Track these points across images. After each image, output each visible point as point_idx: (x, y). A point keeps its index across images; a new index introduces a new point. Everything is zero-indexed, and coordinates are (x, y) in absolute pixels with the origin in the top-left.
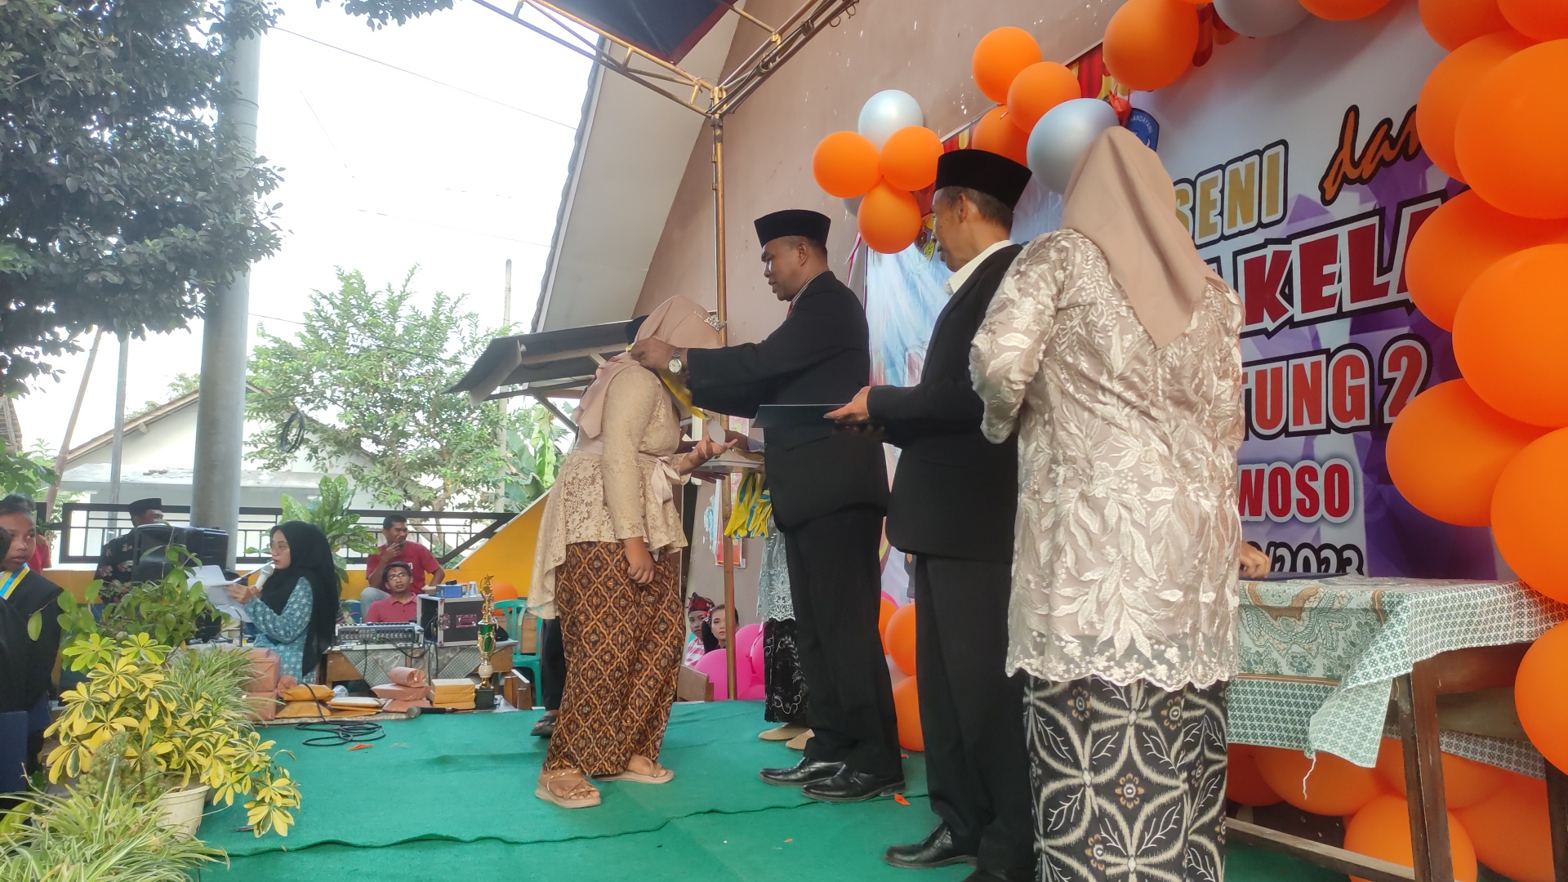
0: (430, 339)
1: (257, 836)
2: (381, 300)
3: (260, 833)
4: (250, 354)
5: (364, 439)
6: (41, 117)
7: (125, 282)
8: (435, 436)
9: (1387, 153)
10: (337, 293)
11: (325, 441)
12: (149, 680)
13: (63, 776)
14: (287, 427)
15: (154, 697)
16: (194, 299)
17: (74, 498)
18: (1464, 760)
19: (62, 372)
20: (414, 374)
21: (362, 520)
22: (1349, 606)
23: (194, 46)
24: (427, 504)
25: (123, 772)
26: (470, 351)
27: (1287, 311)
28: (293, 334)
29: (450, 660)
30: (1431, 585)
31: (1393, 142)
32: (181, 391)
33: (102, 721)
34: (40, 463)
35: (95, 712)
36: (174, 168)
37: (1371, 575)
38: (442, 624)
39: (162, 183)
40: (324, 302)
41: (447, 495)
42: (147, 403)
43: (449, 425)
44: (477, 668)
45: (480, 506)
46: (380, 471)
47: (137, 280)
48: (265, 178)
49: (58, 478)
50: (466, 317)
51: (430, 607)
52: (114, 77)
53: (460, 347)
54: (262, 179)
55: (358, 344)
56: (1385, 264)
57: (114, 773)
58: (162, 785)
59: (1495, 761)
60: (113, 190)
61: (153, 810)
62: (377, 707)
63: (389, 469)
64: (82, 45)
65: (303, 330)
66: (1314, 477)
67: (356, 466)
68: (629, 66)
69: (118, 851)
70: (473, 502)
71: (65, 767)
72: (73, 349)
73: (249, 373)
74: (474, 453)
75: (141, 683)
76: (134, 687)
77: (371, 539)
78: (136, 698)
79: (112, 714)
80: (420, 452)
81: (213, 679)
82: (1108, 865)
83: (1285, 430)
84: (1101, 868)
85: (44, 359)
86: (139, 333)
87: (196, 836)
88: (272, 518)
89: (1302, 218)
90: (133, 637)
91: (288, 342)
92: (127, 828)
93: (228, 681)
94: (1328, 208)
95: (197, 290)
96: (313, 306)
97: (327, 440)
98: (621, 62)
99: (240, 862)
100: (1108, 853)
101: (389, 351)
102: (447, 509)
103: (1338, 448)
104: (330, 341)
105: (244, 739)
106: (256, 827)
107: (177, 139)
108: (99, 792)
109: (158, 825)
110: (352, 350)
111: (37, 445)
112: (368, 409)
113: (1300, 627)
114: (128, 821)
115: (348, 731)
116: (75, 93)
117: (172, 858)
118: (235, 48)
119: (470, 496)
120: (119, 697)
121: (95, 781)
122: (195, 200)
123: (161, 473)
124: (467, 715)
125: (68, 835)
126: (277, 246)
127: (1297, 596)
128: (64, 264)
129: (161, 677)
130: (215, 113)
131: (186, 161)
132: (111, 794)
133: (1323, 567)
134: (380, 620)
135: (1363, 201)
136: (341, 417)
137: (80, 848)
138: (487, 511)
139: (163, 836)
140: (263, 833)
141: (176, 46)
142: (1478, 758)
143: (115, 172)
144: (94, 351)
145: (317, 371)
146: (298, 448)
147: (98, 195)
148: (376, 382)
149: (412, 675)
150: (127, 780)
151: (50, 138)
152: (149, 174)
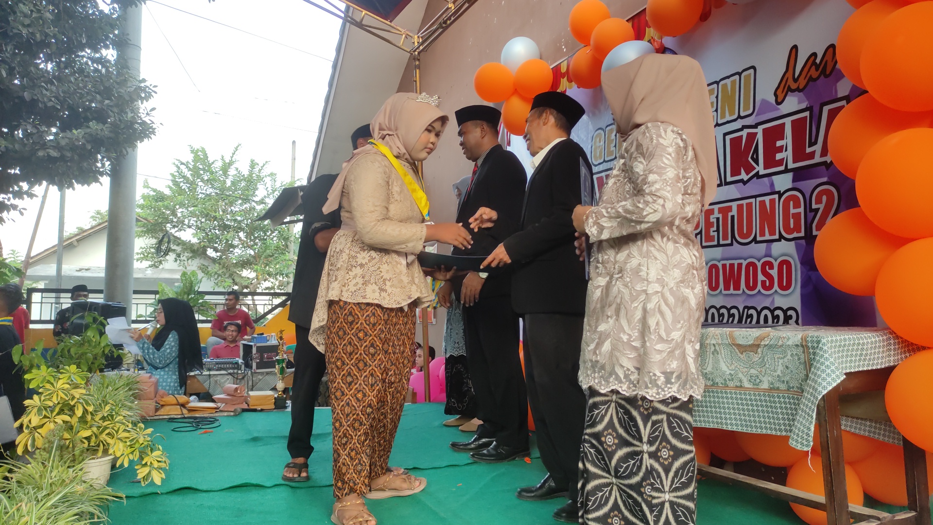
0: (247, 188)
1: (143, 485)
2: (218, 165)
3: (145, 483)
4: (138, 199)
5: (209, 249)
6: (8, 55)
7: (61, 155)
8: (251, 247)
9: (814, 73)
10: (190, 161)
11: (184, 250)
12: (77, 393)
13: (26, 451)
14: (160, 242)
15: (80, 403)
16: (103, 165)
17: (34, 286)
18: (854, 434)
19: (25, 209)
20: (238, 210)
21: (207, 297)
22: (788, 343)
23: (101, 12)
24: (247, 287)
25: (62, 448)
26: (271, 196)
27: (755, 168)
28: (164, 186)
29: (260, 380)
30: (837, 330)
31: (817, 67)
32: (98, 221)
33: (49, 418)
34: (13, 265)
35: (44, 412)
36: (90, 86)
37: (803, 325)
38: (256, 358)
39: (83, 95)
40: (183, 167)
41: (258, 282)
42: (77, 228)
43: (259, 240)
44: (276, 386)
45: (278, 289)
46: (218, 268)
47: (69, 154)
48: (145, 92)
49: (24, 274)
50: (269, 176)
51: (248, 349)
52: (52, 30)
53: (265, 193)
54: (143, 92)
55: (204, 192)
56: (813, 140)
57: (56, 449)
58: (85, 455)
59: (872, 435)
60: (53, 99)
61: (80, 470)
62: (215, 408)
63: (223, 267)
64: (32, 11)
65: (171, 184)
66: (772, 267)
67: (204, 265)
68: (364, 23)
69: (58, 494)
70: (274, 286)
71: (27, 445)
72: (31, 196)
73: (138, 210)
74: (274, 257)
75: (72, 395)
76: (67, 397)
77: (212, 309)
78: (69, 404)
79: (55, 413)
80: (241, 256)
81: (116, 392)
82: (654, 498)
83: (755, 240)
84: (649, 499)
85: (13, 201)
86: (71, 186)
87: (106, 485)
88: (153, 296)
89: (764, 113)
90: (67, 367)
91: (161, 191)
92: (64, 481)
93: (126, 393)
94: (779, 107)
95: (105, 159)
96: (176, 169)
97: (186, 249)
98: (358, 20)
99: (132, 501)
100: (654, 491)
101: (222, 196)
102: (259, 291)
103: (785, 250)
104: (187, 190)
105: (135, 428)
106: (142, 480)
107: (92, 68)
108: (47, 460)
109: (83, 479)
110: (200, 196)
111: (11, 254)
112: (210, 231)
113: (756, 358)
114: (64, 476)
115: (199, 422)
116: (28, 41)
117: (91, 498)
118: (126, 13)
119: (272, 282)
120: (59, 403)
121: (45, 453)
122: (103, 105)
123: (87, 270)
124: (269, 413)
125: (28, 485)
126: (154, 133)
127: (757, 338)
128: (25, 145)
129: (84, 391)
130: (115, 53)
131: (97, 81)
132: (54, 461)
133: (775, 321)
134: (218, 357)
135: (800, 102)
136: (194, 235)
137: (35, 493)
138: (282, 291)
139: (84, 485)
140: (147, 483)
141: (90, 12)
142: (862, 433)
143: (54, 88)
144: (44, 197)
145: (179, 208)
146: (167, 254)
147: (44, 103)
148: (215, 214)
149: (236, 389)
150: (64, 453)
151: (14, 68)
152: (75, 90)
